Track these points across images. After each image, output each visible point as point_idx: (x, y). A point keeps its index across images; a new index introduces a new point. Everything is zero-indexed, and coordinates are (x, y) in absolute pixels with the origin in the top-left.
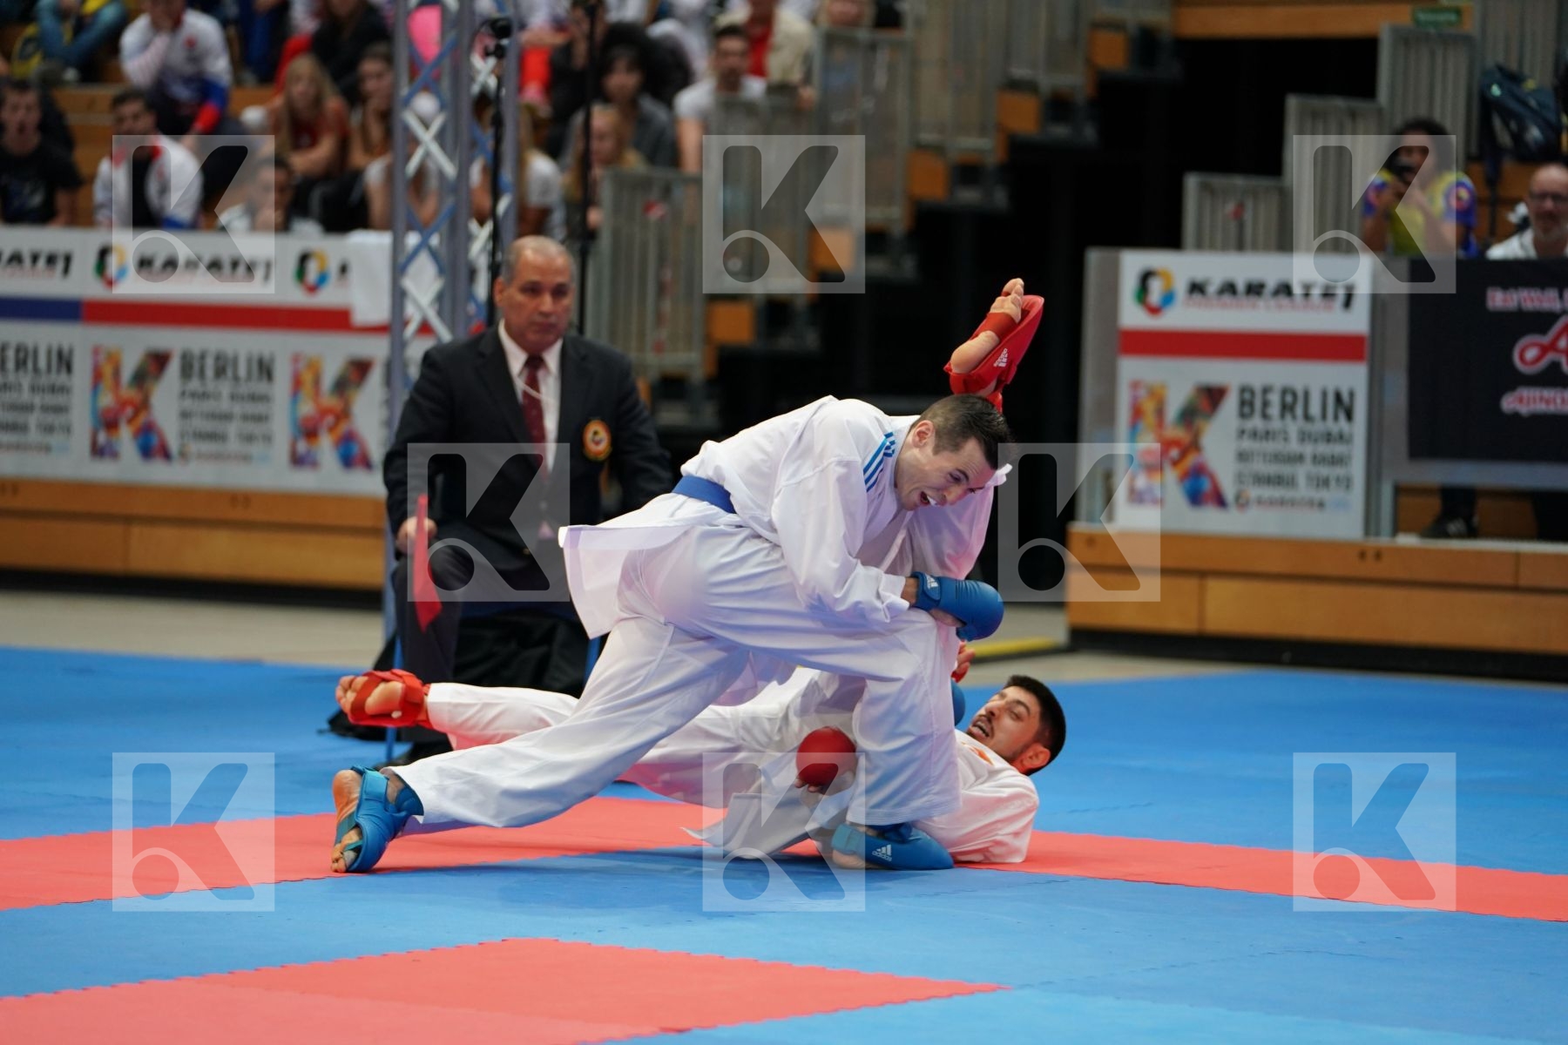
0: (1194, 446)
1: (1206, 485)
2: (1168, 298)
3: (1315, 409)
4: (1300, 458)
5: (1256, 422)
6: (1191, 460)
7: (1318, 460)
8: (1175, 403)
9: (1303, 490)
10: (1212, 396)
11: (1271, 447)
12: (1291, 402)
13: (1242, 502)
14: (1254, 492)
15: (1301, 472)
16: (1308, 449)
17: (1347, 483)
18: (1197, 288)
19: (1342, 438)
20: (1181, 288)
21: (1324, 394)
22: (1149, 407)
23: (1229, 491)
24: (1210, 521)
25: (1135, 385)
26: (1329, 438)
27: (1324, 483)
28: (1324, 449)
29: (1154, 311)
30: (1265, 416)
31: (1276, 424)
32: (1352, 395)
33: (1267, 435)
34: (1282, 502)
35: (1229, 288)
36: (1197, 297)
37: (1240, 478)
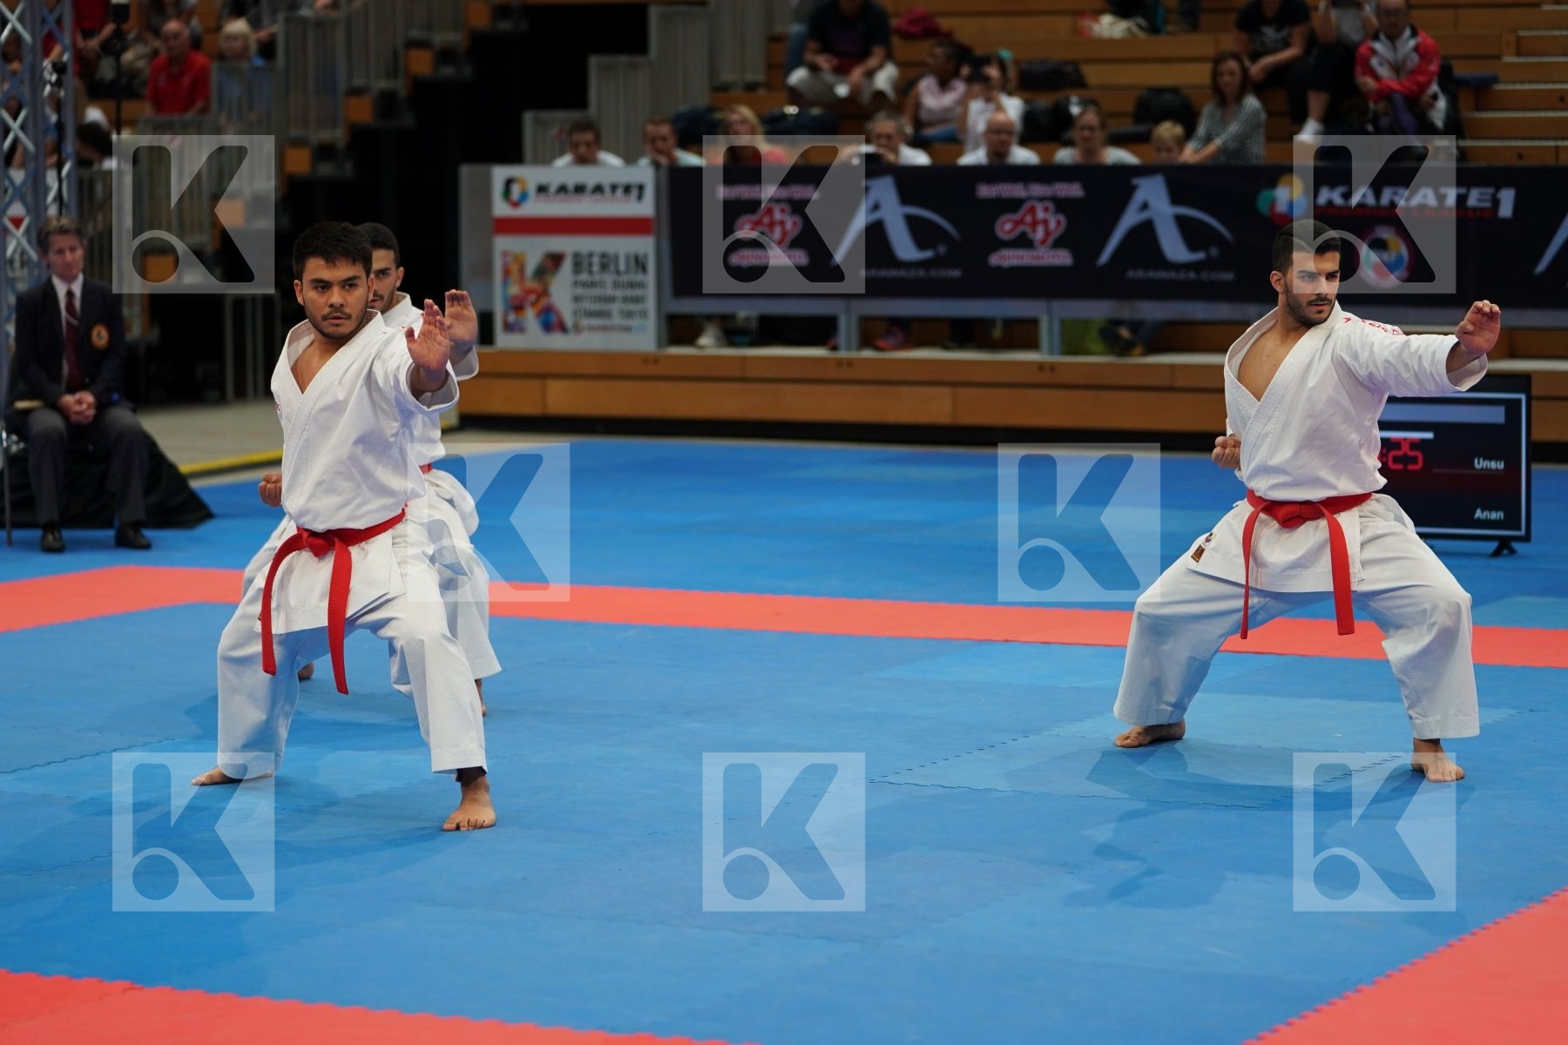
0: (544, 293)
1: (554, 319)
2: (524, 196)
3: (622, 266)
4: (612, 299)
5: (584, 277)
6: (543, 302)
7: (626, 300)
8: (532, 264)
9: (617, 320)
10: (555, 260)
11: (595, 292)
12: (607, 262)
13: (578, 329)
14: (586, 322)
15: (615, 308)
16: (619, 293)
17: (644, 314)
18: (542, 189)
19: (641, 285)
20: (532, 189)
21: (627, 257)
22: (514, 268)
23: (569, 320)
24: (557, 342)
25: (505, 254)
26: (632, 285)
27: (629, 315)
28: (629, 292)
29: (516, 205)
30: (591, 272)
31: (597, 278)
32: (646, 256)
33: (592, 285)
34: (604, 329)
35: (563, 189)
36: (542, 196)
37: (575, 313)
